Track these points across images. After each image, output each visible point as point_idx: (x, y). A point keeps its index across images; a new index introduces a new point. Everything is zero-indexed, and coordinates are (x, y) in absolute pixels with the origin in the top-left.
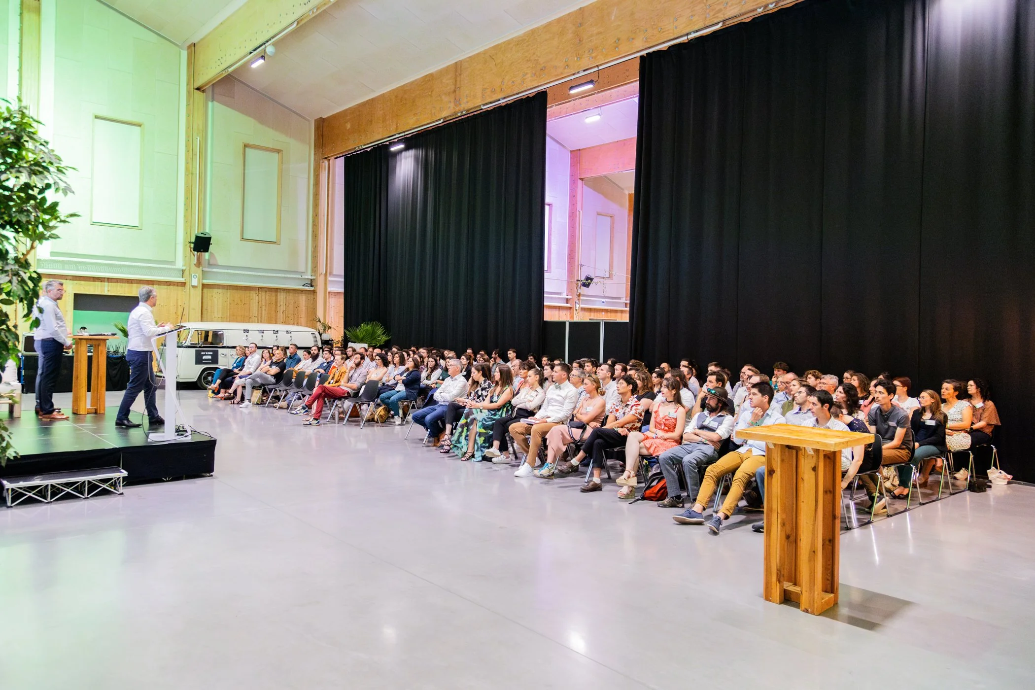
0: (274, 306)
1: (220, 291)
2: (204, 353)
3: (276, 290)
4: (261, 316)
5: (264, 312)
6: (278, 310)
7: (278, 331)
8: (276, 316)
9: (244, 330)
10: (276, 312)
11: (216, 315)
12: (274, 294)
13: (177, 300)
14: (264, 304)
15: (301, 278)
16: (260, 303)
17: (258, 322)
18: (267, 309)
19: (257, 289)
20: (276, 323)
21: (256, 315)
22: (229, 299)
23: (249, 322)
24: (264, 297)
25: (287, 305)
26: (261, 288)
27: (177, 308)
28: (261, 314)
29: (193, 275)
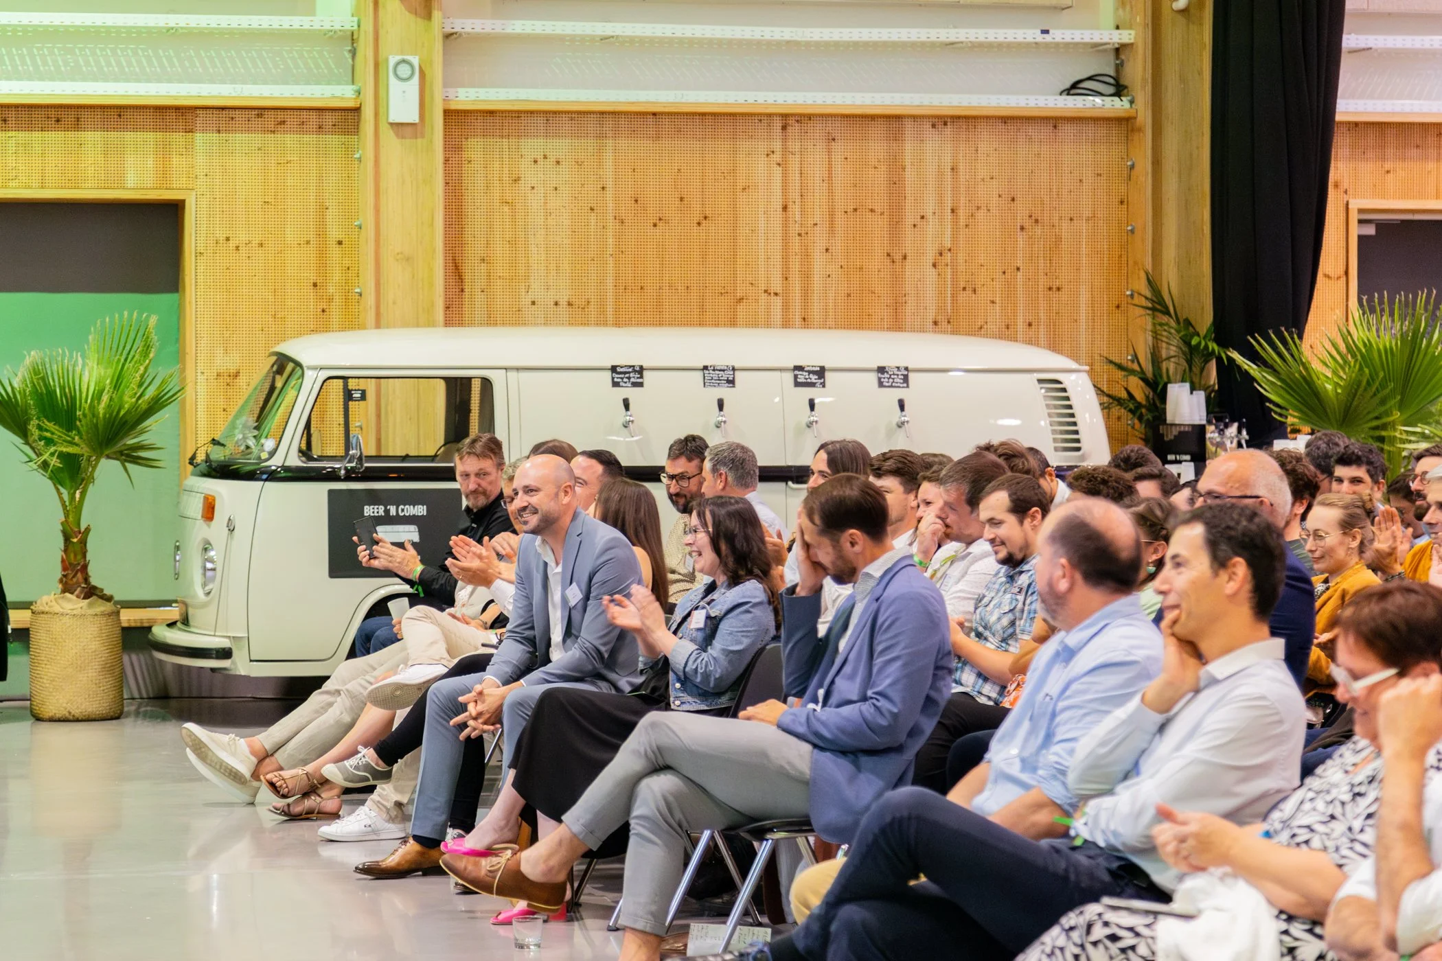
0: (878, 225)
1: (561, 147)
2: (380, 510)
3: (893, 122)
4: (806, 293)
5: (819, 262)
6: (908, 246)
7: (821, 372)
8: (897, 280)
9: (613, 369)
10: (896, 258)
11: (537, 291)
12: (876, 148)
13: (322, 209)
14: (818, 215)
15: (1047, 46)
16: (795, 210)
17: (786, 324)
18: (838, 246)
19: (778, 124)
20: (897, 324)
21: (777, 285)
22: (609, 193)
23: (733, 323)
24: (817, 171)
25: (962, 213)
26: (805, 118)
27: (322, 254)
28: (806, 276)
29: (393, 60)
